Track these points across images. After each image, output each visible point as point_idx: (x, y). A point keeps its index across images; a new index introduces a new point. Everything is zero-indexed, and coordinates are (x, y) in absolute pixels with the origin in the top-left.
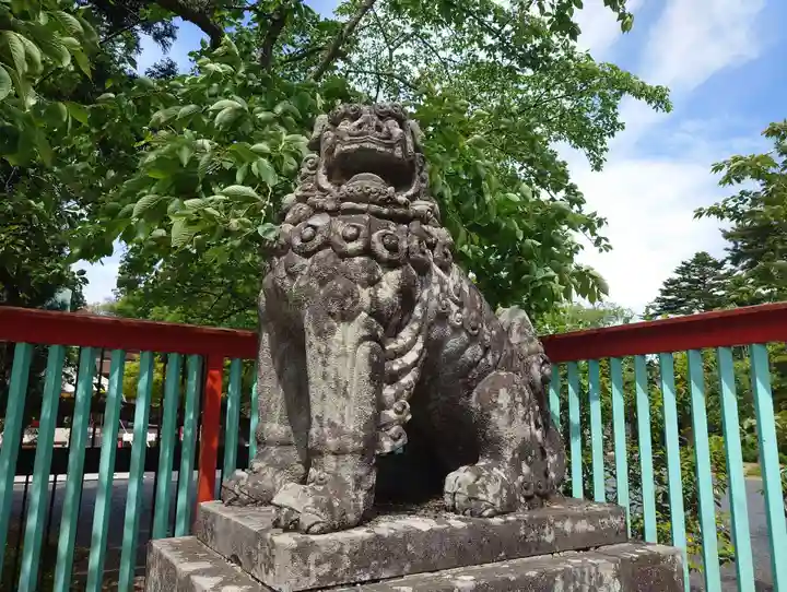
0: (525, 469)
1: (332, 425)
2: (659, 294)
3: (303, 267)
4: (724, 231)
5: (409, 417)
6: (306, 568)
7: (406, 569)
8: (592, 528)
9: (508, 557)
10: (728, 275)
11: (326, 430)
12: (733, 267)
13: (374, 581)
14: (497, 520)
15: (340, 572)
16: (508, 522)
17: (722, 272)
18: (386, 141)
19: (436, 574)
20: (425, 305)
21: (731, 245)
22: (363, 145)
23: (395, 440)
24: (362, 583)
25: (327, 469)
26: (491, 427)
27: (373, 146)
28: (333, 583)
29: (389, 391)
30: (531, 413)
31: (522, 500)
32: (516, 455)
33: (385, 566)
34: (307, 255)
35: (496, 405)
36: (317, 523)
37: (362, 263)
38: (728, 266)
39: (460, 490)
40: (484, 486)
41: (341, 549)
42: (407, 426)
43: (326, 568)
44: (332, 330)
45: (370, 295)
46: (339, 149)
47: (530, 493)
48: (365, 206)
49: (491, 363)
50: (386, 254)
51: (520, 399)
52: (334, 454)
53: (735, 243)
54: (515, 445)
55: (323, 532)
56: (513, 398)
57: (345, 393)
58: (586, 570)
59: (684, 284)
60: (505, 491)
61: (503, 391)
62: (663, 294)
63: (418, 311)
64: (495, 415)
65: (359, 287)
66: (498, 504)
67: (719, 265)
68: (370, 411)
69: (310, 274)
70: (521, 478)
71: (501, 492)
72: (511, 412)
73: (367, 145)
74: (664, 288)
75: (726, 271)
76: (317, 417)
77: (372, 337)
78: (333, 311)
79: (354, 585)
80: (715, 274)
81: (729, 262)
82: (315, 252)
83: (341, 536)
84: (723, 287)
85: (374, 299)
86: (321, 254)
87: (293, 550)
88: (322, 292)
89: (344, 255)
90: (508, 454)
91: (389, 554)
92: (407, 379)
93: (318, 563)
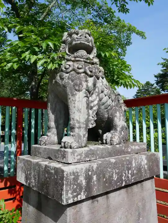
0: (123, 133)
1: (77, 120)
2: (136, 93)
3: (66, 76)
4: (155, 75)
5: (96, 119)
6: (74, 157)
7: (97, 158)
8: (139, 148)
9: (120, 155)
10: (155, 88)
11: (75, 122)
12: (156, 86)
13: (90, 161)
14: (118, 146)
15: (82, 158)
16: (120, 146)
17: (153, 87)
18: (88, 41)
19: (104, 159)
20: (98, 88)
21: (156, 79)
22: (81, 42)
23: (93, 124)
24: (87, 161)
25: (76, 132)
26: (114, 122)
27: (84, 42)
28: (81, 161)
29: (91, 112)
30: (124, 119)
31: (122, 141)
32: (121, 130)
33: (93, 157)
34: (67, 73)
35: (116, 116)
36: (76, 146)
37: (84, 76)
38: (155, 85)
39: (108, 138)
40: (114, 137)
41: (82, 152)
42: (95, 121)
43: (79, 157)
44: (76, 94)
45: (86, 85)
46: (74, 43)
47: (124, 139)
48: (82, 60)
49: (114, 105)
50: (90, 73)
51: (121, 115)
52: (78, 128)
53: (158, 79)
54: (121, 126)
55: (77, 148)
56: (120, 115)
57: (80, 112)
58: (139, 157)
59: (143, 90)
60: (119, 139)
61: (118, 112)
62: (137, 93)
63: (97, 90)
64: (116, 119)
65: (83, 82)
66: (117, 142)
67: (153, 85)
68: (87, 117)
69: (69, 78)
70: (122, 136)
71: (118, 139)
72: (120, 118)
73: (82, 42)
74: (137, 92)
75: (154, 87)
76: (72, 118)
77: (87, 96)
78: (77, 89)
79: (85, 161)
80: (151, 88)
81: (155, 84)
82: (70, 72)
83: (82, 149)
84: (153, 91)
85: (87, 86)
86: (72, 73)
87: (71, 152)
88: (72, 84)
89: (78, 73)
90: (119, 129)
91: (93, 154)
92: (95, 108)
93: (77, 156)
